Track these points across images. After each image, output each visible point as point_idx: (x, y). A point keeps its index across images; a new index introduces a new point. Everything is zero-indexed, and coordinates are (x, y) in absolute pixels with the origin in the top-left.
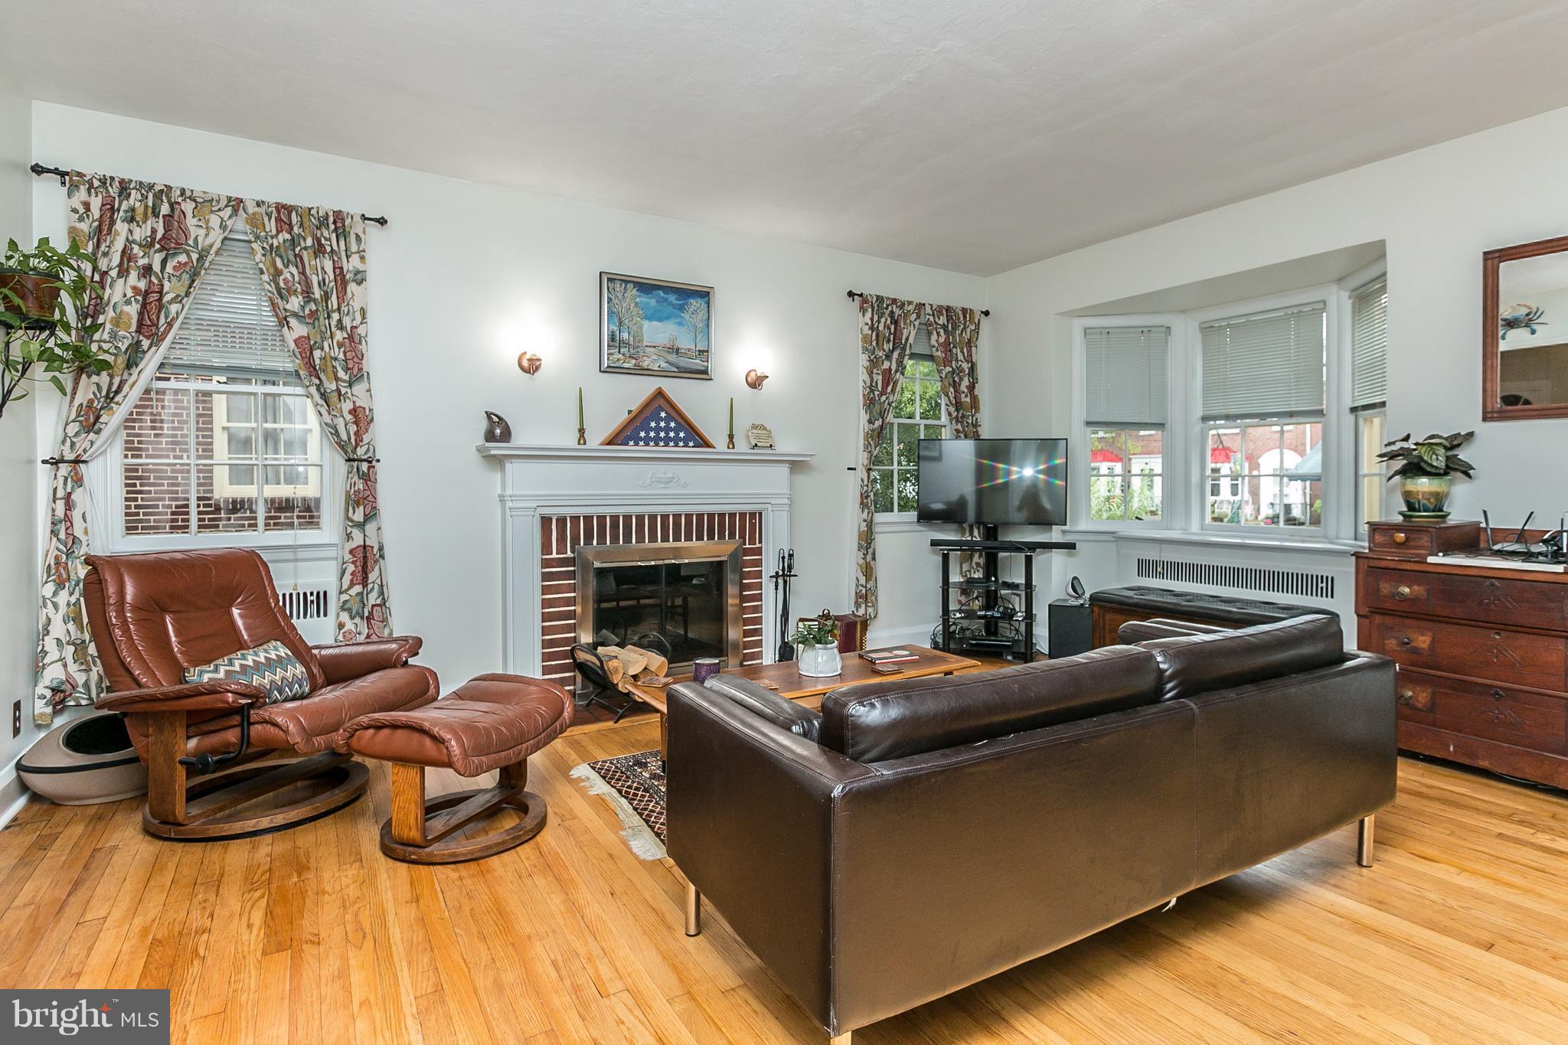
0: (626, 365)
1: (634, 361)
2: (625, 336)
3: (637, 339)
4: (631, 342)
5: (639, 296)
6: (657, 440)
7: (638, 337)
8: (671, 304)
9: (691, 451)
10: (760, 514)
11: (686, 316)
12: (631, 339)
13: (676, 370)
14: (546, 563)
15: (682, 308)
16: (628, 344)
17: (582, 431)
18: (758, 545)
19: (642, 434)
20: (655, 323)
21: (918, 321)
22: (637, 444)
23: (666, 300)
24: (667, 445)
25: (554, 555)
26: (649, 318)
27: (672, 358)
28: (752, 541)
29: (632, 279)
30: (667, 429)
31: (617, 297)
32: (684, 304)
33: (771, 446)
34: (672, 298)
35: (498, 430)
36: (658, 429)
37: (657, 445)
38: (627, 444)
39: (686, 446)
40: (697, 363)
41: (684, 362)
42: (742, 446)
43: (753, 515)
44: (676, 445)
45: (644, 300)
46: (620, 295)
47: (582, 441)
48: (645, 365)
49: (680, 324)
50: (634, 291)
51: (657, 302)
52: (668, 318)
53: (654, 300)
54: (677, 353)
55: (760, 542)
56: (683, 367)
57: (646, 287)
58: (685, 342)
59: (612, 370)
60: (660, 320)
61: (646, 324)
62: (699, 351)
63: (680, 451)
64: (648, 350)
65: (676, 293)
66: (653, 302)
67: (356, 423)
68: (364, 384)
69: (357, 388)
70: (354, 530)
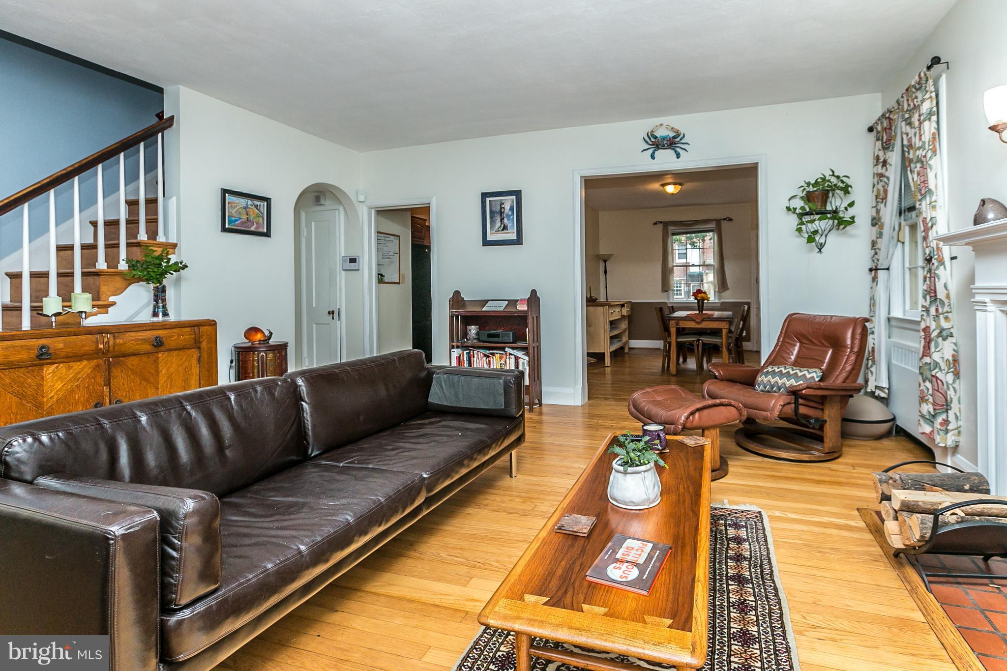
67: (925, 230)
68: (928, 198)
69: (924, 203)
70: (925, 313)
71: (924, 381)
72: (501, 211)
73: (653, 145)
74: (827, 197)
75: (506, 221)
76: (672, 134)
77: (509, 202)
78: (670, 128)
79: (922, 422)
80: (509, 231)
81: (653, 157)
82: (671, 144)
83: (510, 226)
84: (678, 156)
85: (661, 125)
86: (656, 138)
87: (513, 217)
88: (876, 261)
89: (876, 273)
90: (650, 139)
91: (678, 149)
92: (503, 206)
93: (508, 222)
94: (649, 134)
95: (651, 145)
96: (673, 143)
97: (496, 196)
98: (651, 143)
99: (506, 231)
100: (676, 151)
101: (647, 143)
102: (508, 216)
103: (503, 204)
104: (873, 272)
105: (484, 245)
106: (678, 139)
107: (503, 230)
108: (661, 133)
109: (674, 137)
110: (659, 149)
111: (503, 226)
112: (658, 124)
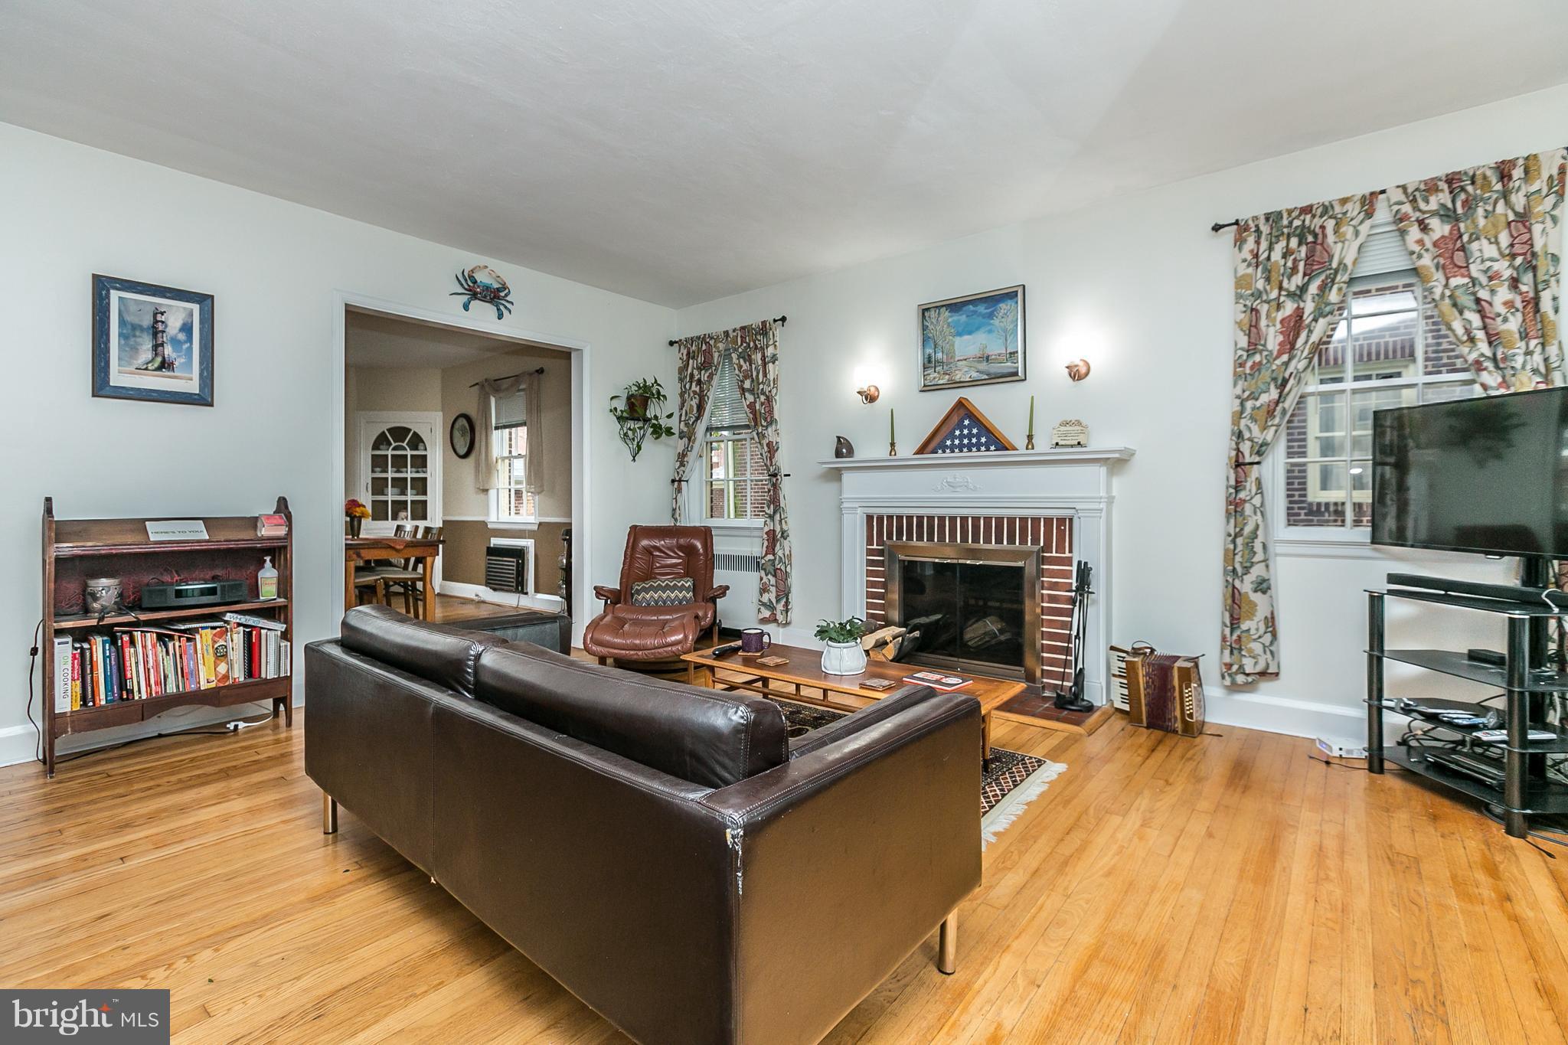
0: (941, 382)
1: (947, 377)
2: (939, 355)
3: (950, 355)
4: (945, 361)
5: (951, 317)
6: (961, 447)
7: (951, 354)
8: (980, 315)
9: (993, 455)
10: (1071, 520)
11: (996, 322)
12: (945, 357)
13: (987, 377)
14: (870, 552)
15: (991, 316)
16: (943, 363)
17: (893, 444)
18: (1067, 554)
19: (949, 443)
20: (966, 337)
21: (1368, 223)
22: (944, 452)
23: (975, 312)
24: (970, 451)
25: (875, 547)
26: (959, 334)
27: (983, 366)
28: (1060, 548)
29: (944, 303)
30: (970, 436)
31: (932, 323)
32: (993, 312)
33: (1079, 443)
34: (981, 309)
35: (843, 448)
36: (961, 437)
37: (961, 451)
38: (937, 453)
39: (988, 450)
40: (1008, 366)
41: (995, 368)
42: (1042, 444)
43: (1061, 521)
44: (979, 450)
45: (955, 318)
46: (934, 321)
47: (893, 453)
48: (957, 378)
49: (990, 331)
50: (947, 313)
51: (967, 316)
52: (978, 329)
53: (964, 316)
54: (987, 361)
55: (1071, 551)
56: (995, 374)
57: (955, 306)
58: (995, 348)
59: (926, 389)
60: (970, 333)
61: (958, 340)
62: (1011, 353)
63: (983, 456)
64: (960, 363)
65: (985, 302)
66: (963, 318)
67: (769, 452)
68: (774, 426)
69: (769, 429)
70: (768, 520)
71: (767, 575)
72: (153, 327)
73: (470, 290)
74: (647, 404)
75: (168, 351)
76: (496, 286)
77: (176, 315)
78: (494, 275)
79: (762, 608)
80: (175, 374)
81: (466, 307)
82: (495, 297)
83: (181, 364)
84: (500, 316)
85: (486, 267)
86: (475, 282)
87: (190, 349)
88: (681, 472)
89: (679, 485)
90: (466, 280)
91: (502, 307)
92: (159, 317)
93: (174, 355)
94: (466, 274)
95: (466, 289)
96: (495, 296)
97: (141, 293)
98: (466, 287)
99: (170, 374)
100: (498, 309)
101: (462, 285)
102: (175, 342)
103: (162, 313)
104: (676, 483)
105: (95, 394)
106: (502, 294)
107: (159, 368)
108: (482, 278)
109: (498, 290)
110: (476, 298)
111: (159, 359)
112: (482, 265)
